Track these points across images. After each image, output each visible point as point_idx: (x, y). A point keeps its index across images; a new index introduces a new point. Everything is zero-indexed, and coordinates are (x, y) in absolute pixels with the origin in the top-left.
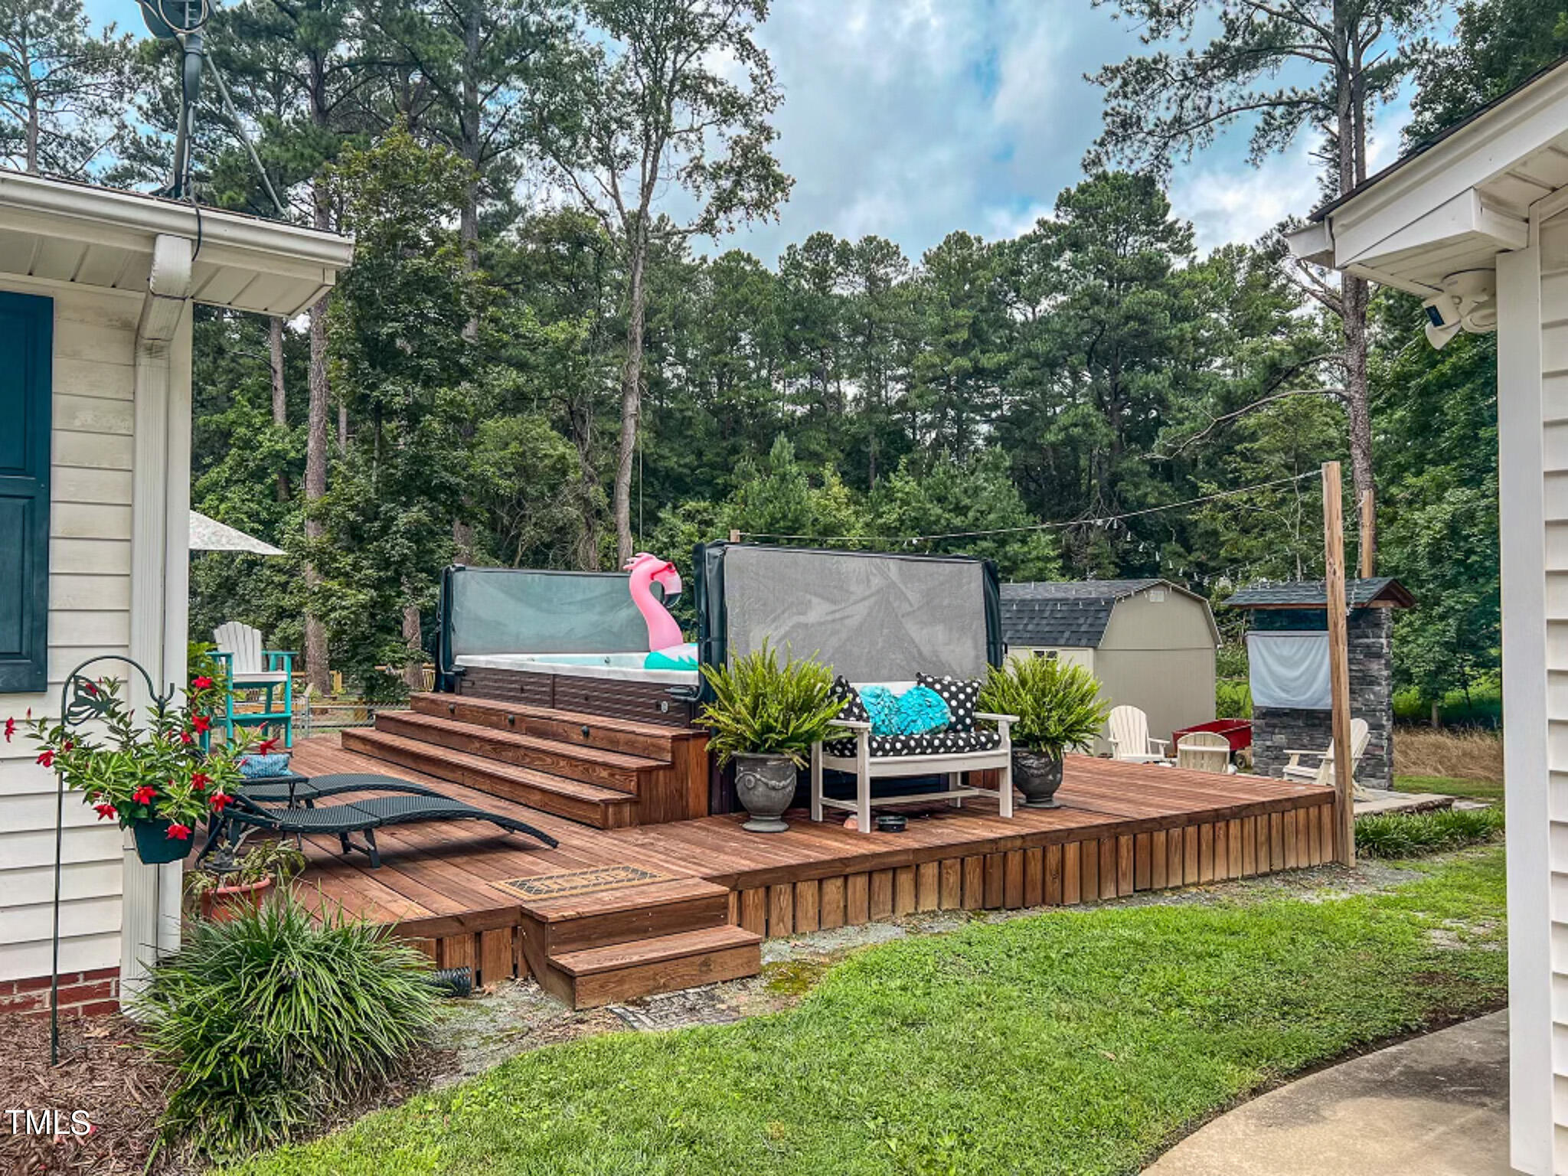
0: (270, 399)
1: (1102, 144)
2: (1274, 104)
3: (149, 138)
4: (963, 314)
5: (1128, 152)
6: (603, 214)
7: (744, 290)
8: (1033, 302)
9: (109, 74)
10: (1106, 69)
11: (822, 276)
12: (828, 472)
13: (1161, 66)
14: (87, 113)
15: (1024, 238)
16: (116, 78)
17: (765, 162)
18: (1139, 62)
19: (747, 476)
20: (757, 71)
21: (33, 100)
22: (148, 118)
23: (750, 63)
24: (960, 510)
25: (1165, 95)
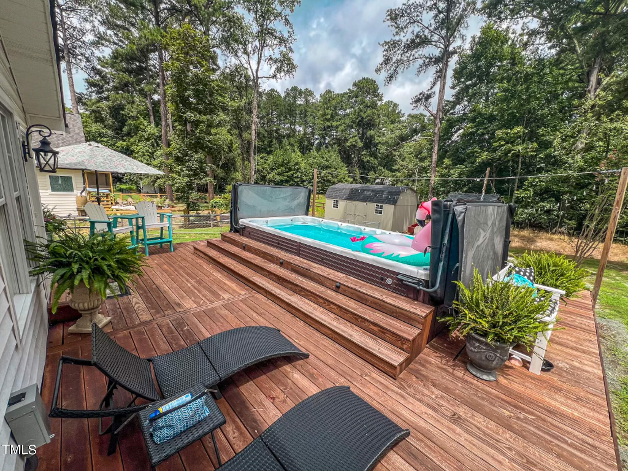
0: (149, 118)
1: (382, 65)
2: (426, 58)
3: (104, 33)
4: (329, 112)
5: (388, 68)
6: (246, 69)
7: (275, 99)
8: (345, 110)
9: (87, 7)
10: (385, 42)
11: (295, 98)
12: (296, 148)
13: (399, 43)
14: (81, 20)
15: (344, 93)
16: (89, 9)
17: (289, 59)
18: (394, 41)
19: (277, 149)
20: (290, 30)
21: (61, 12)
22: (102, 24)
23: (288, 27)
24: (327, 160)
25: (399, 52)
